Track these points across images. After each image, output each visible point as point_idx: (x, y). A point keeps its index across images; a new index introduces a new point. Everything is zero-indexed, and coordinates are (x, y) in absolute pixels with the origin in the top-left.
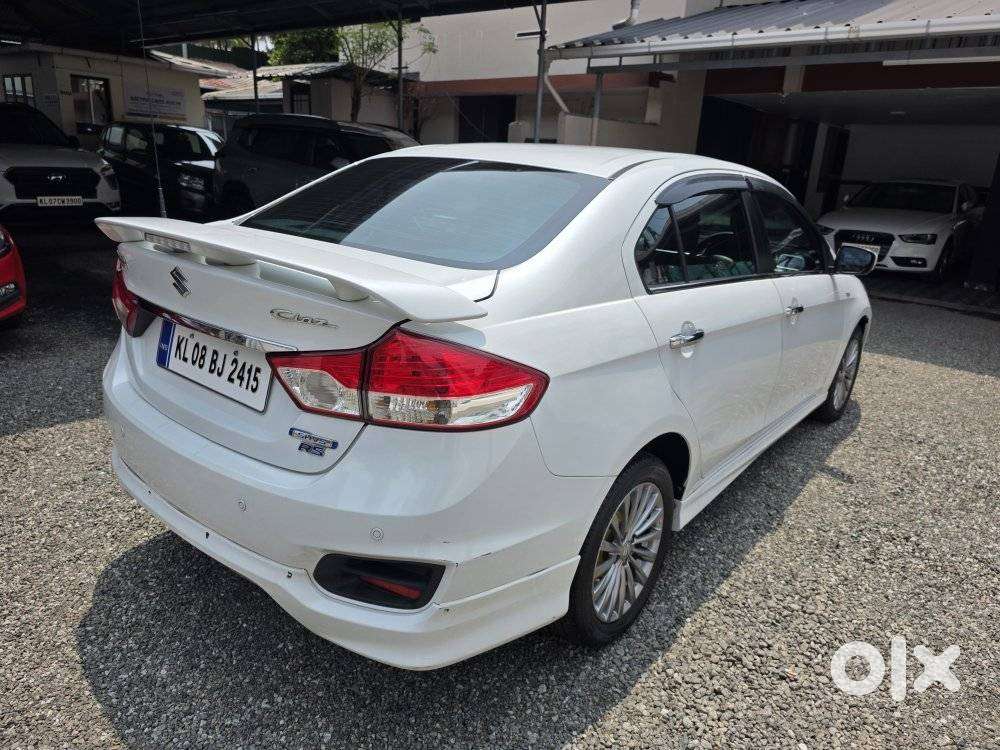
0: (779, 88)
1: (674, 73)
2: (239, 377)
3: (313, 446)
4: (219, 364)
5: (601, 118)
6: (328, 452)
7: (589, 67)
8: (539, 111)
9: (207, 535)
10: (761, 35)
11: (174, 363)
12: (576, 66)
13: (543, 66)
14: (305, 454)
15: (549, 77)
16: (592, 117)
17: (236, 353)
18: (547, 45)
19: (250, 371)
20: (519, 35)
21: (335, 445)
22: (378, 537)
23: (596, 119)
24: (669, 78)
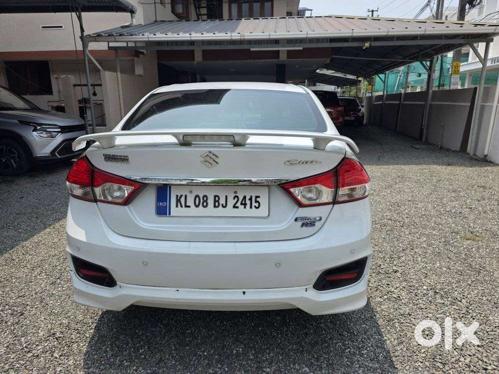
0: (193, 59)
1: (145, 51)
2: (242, 204)
3: (308, 223)
4: (222, 201)
5: (121, 73)
6: (317, 223)
7: (109, 47)
8: (88, 70)
9: (244, 293)
10: (166, 36)
11: (174, 210)
12: (102, 46)
13: (85, 45)
14: (304, 228)
15: (89, 51)
16: (116, 72)
17: (236, 192)
18: (85, 34)
19: (251, 199)
20: (43, 27)
21: (320, 219)
22: (352, 252)
23: (119, 74)
24: (143, 53)
